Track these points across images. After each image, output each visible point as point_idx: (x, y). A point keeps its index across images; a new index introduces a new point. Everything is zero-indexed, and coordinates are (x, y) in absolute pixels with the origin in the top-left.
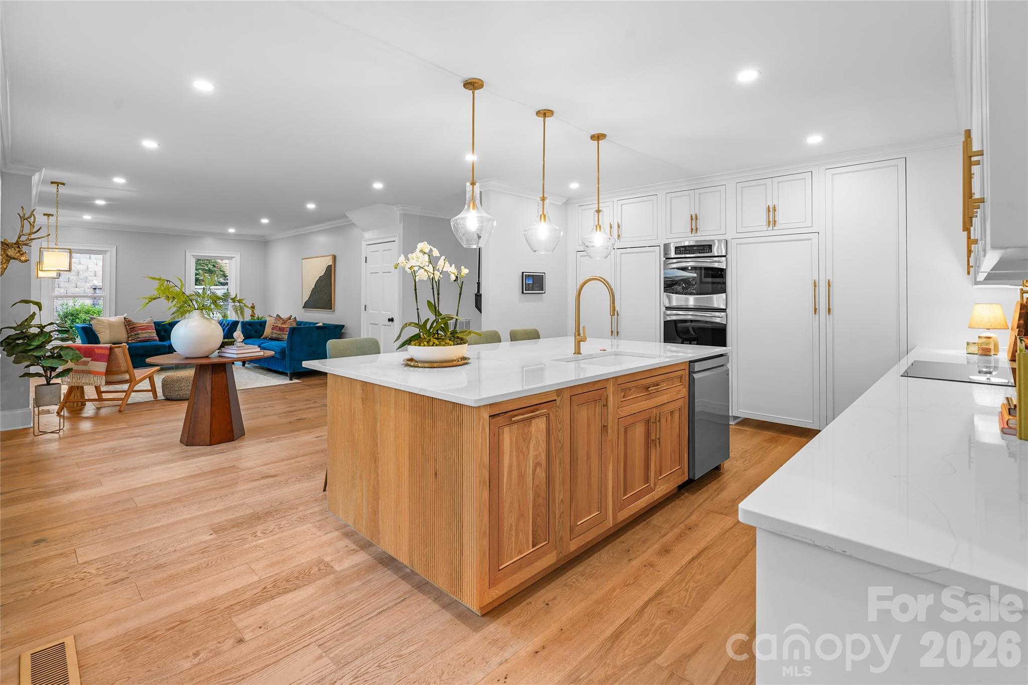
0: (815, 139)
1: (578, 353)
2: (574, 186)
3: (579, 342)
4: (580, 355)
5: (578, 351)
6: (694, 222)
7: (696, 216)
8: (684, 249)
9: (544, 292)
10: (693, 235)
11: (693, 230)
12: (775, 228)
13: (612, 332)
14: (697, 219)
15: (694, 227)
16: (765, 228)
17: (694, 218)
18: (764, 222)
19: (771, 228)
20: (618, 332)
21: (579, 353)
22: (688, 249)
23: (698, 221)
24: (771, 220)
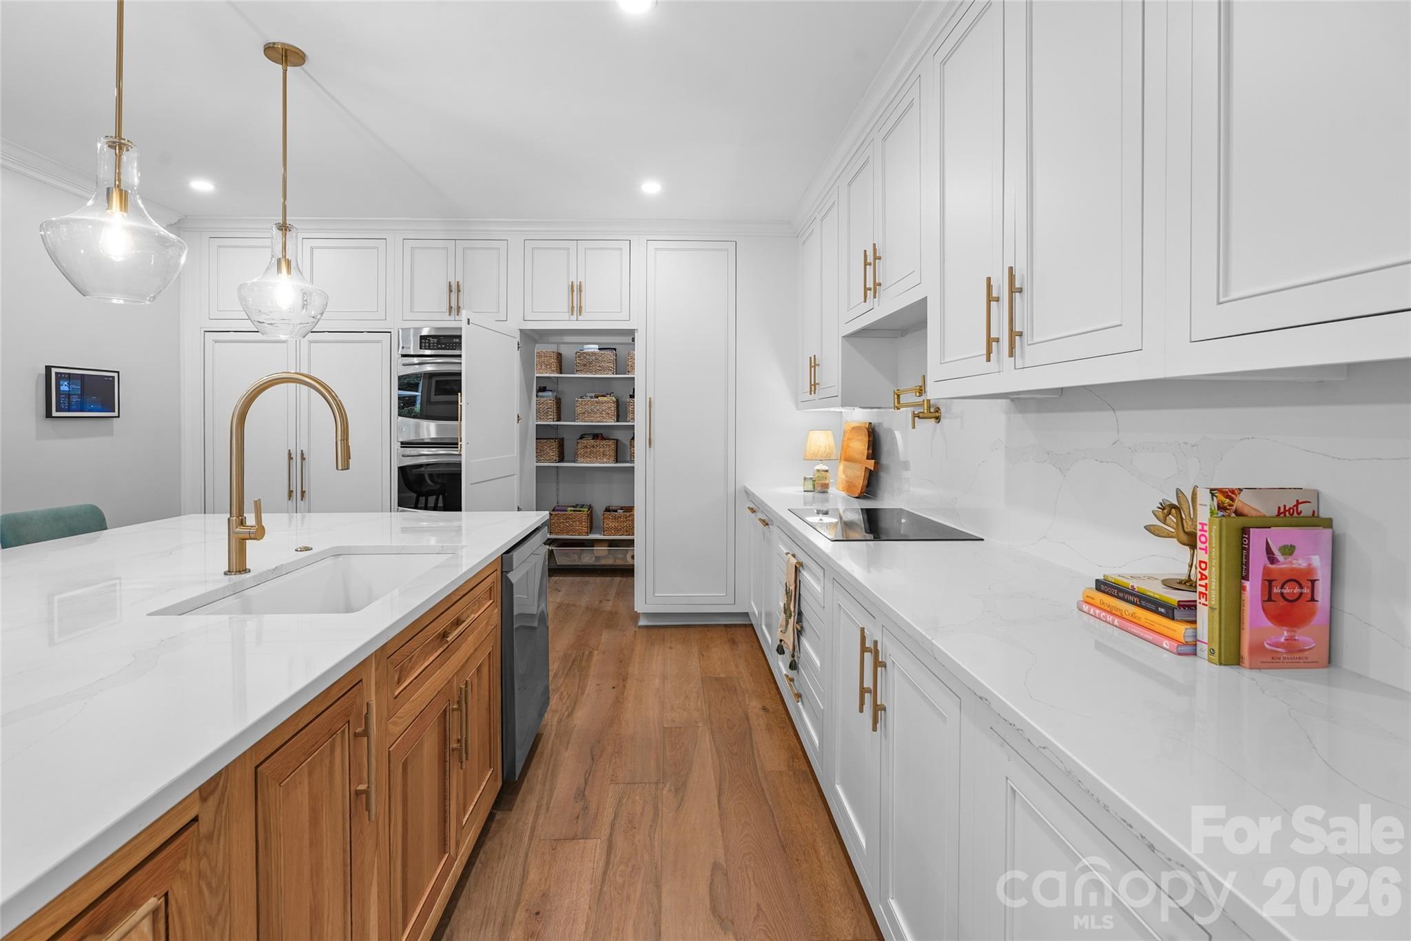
0: (651, 187)
1: (240, 572)
2: (202, 186)
3: (242, 542)
4: (247, 576)
5: (238, 565)
6: (454, 296)
7: (458, 286)
8: (435, 340)
9: (116, 414)
10: (452, 318)
11: (453, 311)
12: (580, 318)
13: (290, 492)
14: (459, 291)
15: (454, 304)
16: (566, 316)
17: (454, 290)
18: (565, 307)
19: (574, 317)
20: (303, 493)
21: (243, 570)
22: (444, 341)
23: (461, 294)
24: (575, 305)
